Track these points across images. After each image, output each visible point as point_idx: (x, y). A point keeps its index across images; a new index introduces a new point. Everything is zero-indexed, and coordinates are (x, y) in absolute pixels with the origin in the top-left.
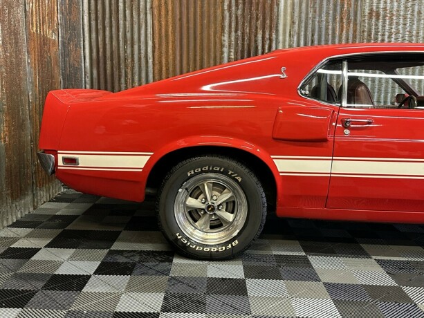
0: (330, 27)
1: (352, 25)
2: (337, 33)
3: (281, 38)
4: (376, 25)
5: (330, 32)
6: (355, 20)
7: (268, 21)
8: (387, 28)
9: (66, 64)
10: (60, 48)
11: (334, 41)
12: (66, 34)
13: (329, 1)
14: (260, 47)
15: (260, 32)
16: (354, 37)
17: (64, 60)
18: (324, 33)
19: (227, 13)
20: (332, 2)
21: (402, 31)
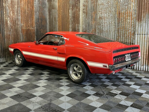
0: (91, 22)
2: (92, 24)
3: (80, 26)
4: (101, 21)
5: (91, 23)
6: (96, 20)
7: (78, 22)
8: (104, 21)
9: (38, 33)
10: (35, 30)
11: (91, 26)
12: (39, 27)
13: (90, 16)
14: (76, 28)
15: (76, 24)
16: (96, 25)
17: (37, 32)
18: (89, 24)
19: (70, 20)
20: (91, 16)
21: (107, 22)
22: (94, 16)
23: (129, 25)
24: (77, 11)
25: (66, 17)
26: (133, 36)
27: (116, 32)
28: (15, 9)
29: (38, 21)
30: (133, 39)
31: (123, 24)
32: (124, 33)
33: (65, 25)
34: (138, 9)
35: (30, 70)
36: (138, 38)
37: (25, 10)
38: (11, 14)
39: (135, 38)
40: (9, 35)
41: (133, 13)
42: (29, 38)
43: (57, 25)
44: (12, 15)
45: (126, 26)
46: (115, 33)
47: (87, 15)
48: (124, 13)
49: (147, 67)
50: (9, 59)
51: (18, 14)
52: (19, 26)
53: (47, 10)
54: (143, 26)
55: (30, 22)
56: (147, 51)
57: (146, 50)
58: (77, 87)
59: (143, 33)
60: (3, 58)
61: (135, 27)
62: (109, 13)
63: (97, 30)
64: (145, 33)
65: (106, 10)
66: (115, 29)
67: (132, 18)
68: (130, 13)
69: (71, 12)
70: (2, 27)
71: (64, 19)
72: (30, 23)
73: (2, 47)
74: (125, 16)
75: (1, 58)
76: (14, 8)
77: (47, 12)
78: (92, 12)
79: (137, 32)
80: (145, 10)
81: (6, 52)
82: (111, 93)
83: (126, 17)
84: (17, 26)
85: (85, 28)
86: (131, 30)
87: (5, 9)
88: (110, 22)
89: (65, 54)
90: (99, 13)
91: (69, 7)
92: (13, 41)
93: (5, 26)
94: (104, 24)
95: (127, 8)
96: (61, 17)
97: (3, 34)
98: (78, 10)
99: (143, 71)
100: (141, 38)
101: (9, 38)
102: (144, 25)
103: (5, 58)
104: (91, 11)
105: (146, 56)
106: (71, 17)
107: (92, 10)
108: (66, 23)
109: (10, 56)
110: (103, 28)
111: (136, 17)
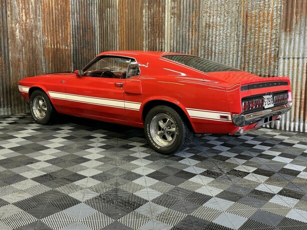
0: (187, 35)
1: (197, 33)
2: (191, 38)
3: (166, 41)
4: (209, 32)
5: (187, 37)
6: (199, 30)
7: (161, 33)
8: (214, 33)
9: (78, 58)
10: (72, 52)
11: (189, 42)
12: (78, 45)
13: (186, 21)
14: (158, 47)
15: (158, 39)
16: (198, 39)
17: (76, 56)
18: (184, 38)
19: (145, 31)
20: (188, 21)
21: (222, 34)
22: (194, 23)
23: (266, 39)
24: (159, 11)
25: (136, 25)
26: (275, 62)
27: (240, 53)
28: (31, 6)
29: (77, 32)
30: (275, 68)
31: (255, 38)
32: (256, 55)
33: (135, 40)
34: (285, 7)
35: (66, 130)
36: (284, 67)
37: (51, 9)
38: (22, 16)
39: (278, 66)
40: (19, 60)
41: (275, 15)
42: (59, 67)
43: (118, 41)
44: (24, 19)
45: (261, 42)
46: (238, 56)
47: (180, 19)
48: (255, 16)
49: (302, 124)
50: (18, 110)
51: (36, 17)
52: (38, 41)
53: (95, 9)
54: (294, 41)
55: (60, 35)
56: (303, 92)
57: (301, 90)
58: (167, 161)
59: (294, 55)
60: (6, 108)
61: (278, 43)
62: (226, 15)
63: (201, 50)
64: (298, 55)
65: (219, 9)
66: (238, 47)
67: (272, 26)
68: (268, 16)
69: (147, 14)
70: (4, 44)
71: (132, 27)
72: (62, 36)
73: (4, 84)
74: (258, 21)
75: (2, 106)
76: (29, 5)
77: (96, 14)
78: (190, 14)
79: (283, 53)
80: (300, 9)
81: (12, 96)
82: (235, 170)
83: (260, 24)
84: (35, 41)
85: (175, 46)
86: (270, 49)
87: (11, 6)
88: (228, 34)
89: (141, 94)
90: (205, 15)
91: (143, 3)
92: (25, 74)
93: (9, 42)
94: (216, 38)
95: (262, 5)
96: (124, 25)
97: (6, 58)
98: (161, 9)
99: (294, 131)
100: (291, 65)
101: (19, 66)
102: (297, 40)
103: (9, 108)
104: (188, 11)
105: (300, 102)
106: (147, 23)
107: (191, 9)
108: (136, 36)
109: (21, 104)
110: (212, 45)
111: (280, 24)
